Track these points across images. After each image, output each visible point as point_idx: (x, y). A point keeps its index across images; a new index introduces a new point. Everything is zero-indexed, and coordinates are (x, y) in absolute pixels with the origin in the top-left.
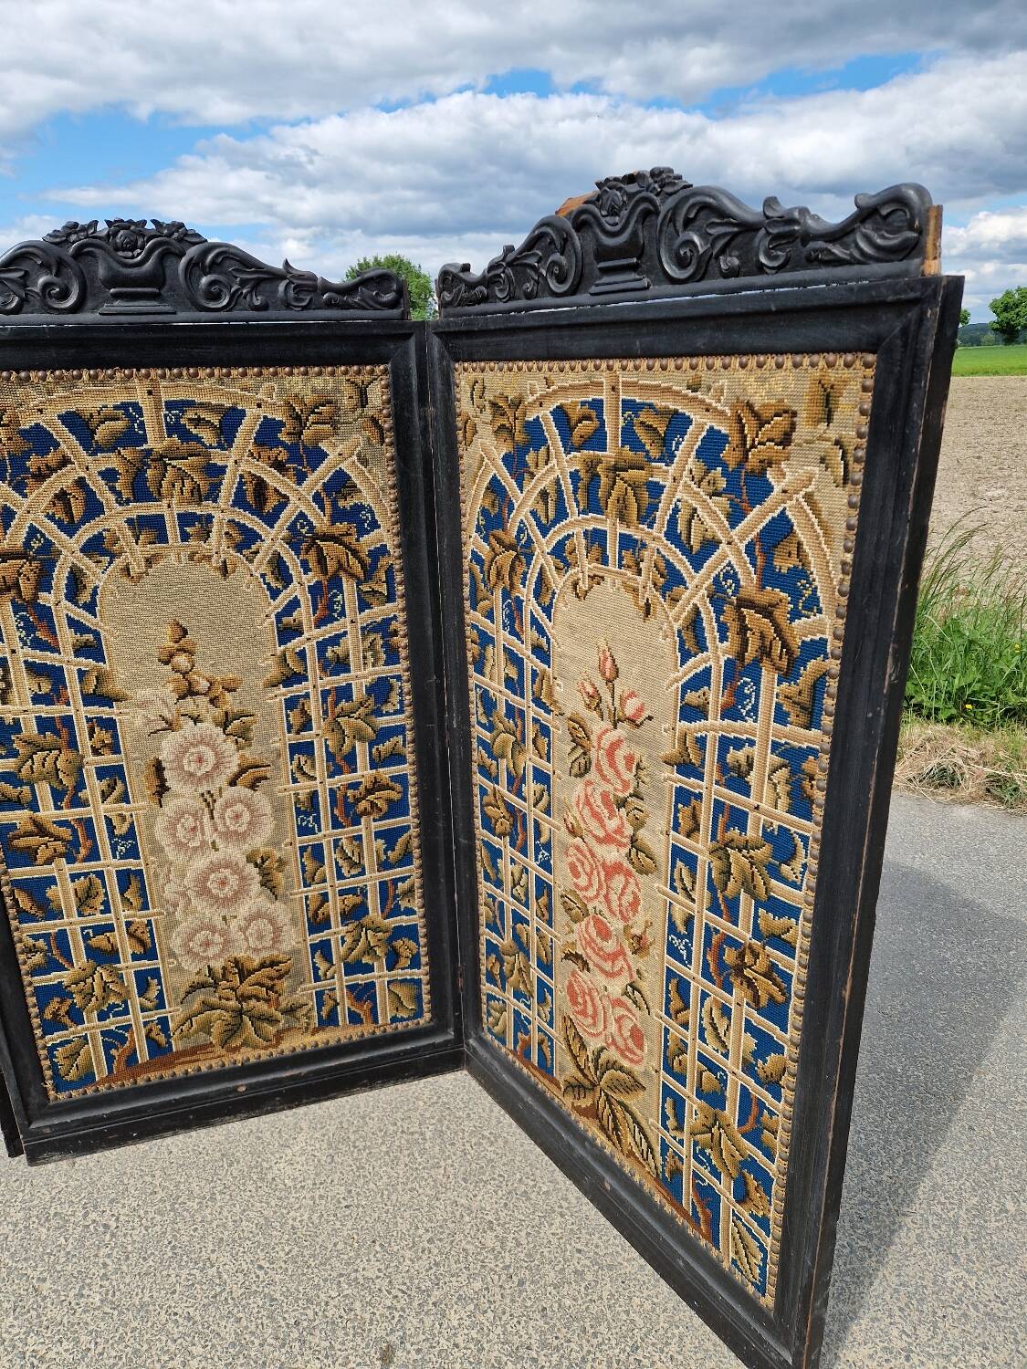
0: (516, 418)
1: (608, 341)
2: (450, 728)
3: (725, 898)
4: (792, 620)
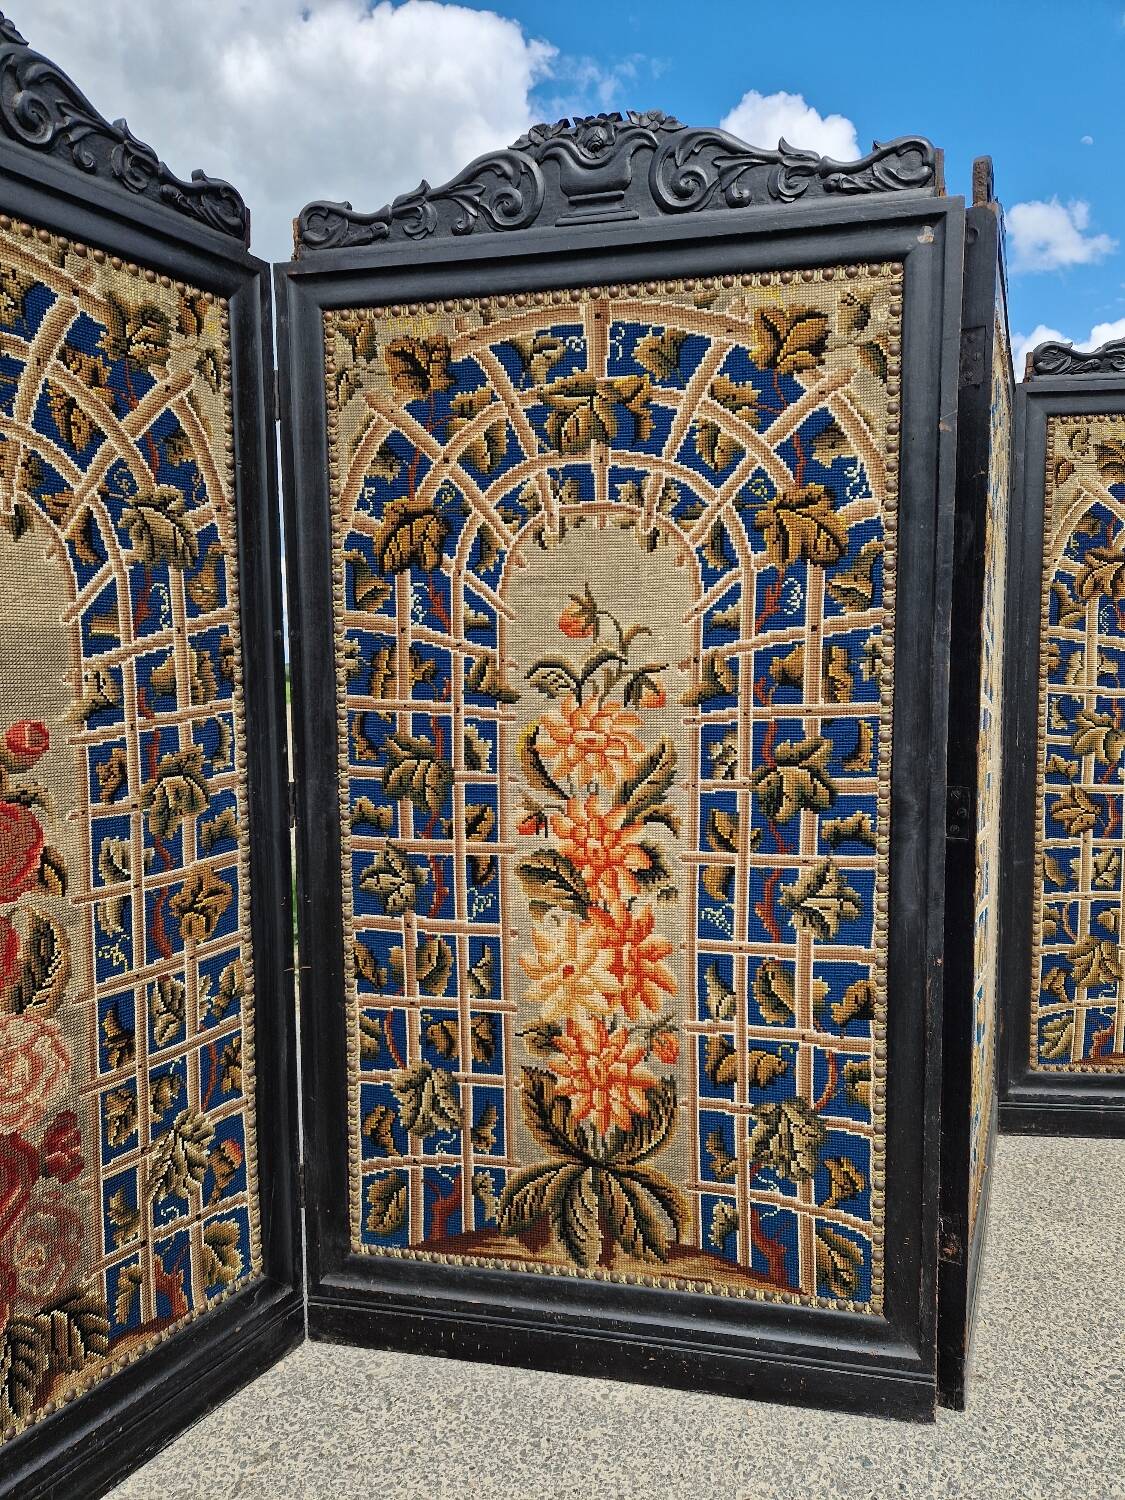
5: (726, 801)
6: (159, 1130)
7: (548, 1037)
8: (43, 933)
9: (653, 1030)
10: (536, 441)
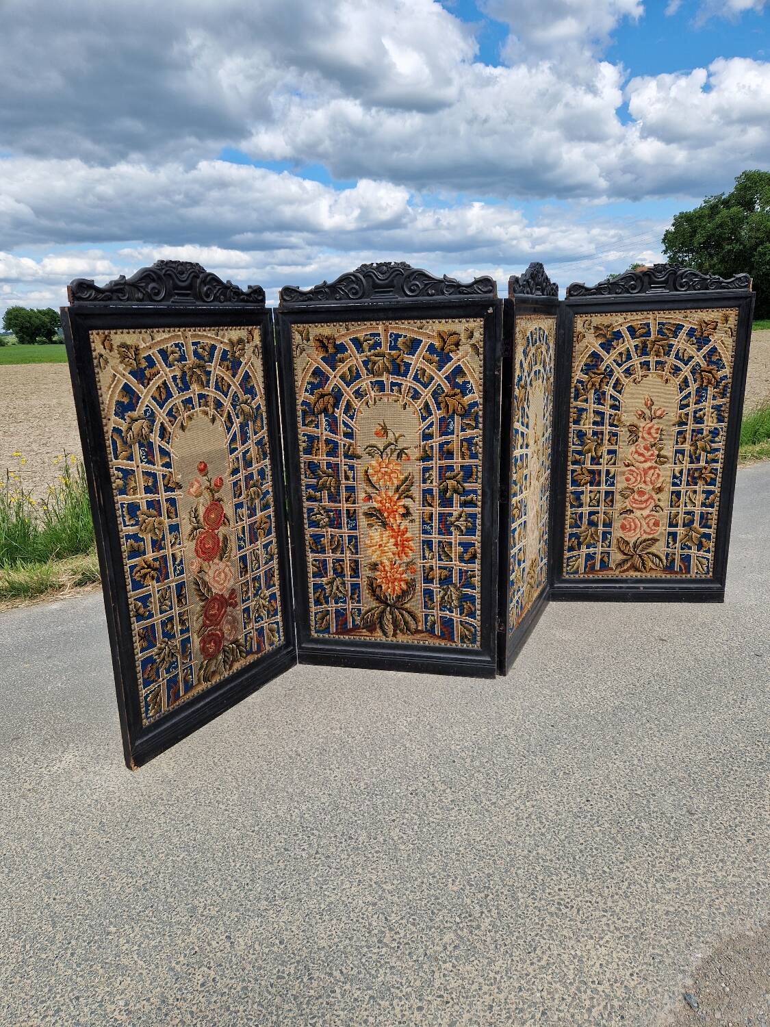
0: (607, 331)
1: (653, 307)
3: (696, 457)
4: (717, 372)
5: (430, 491)
6: (255, 595)
7: (374, 567)
8: (225, 538)
9: (408, 564)
10: (365, 372)
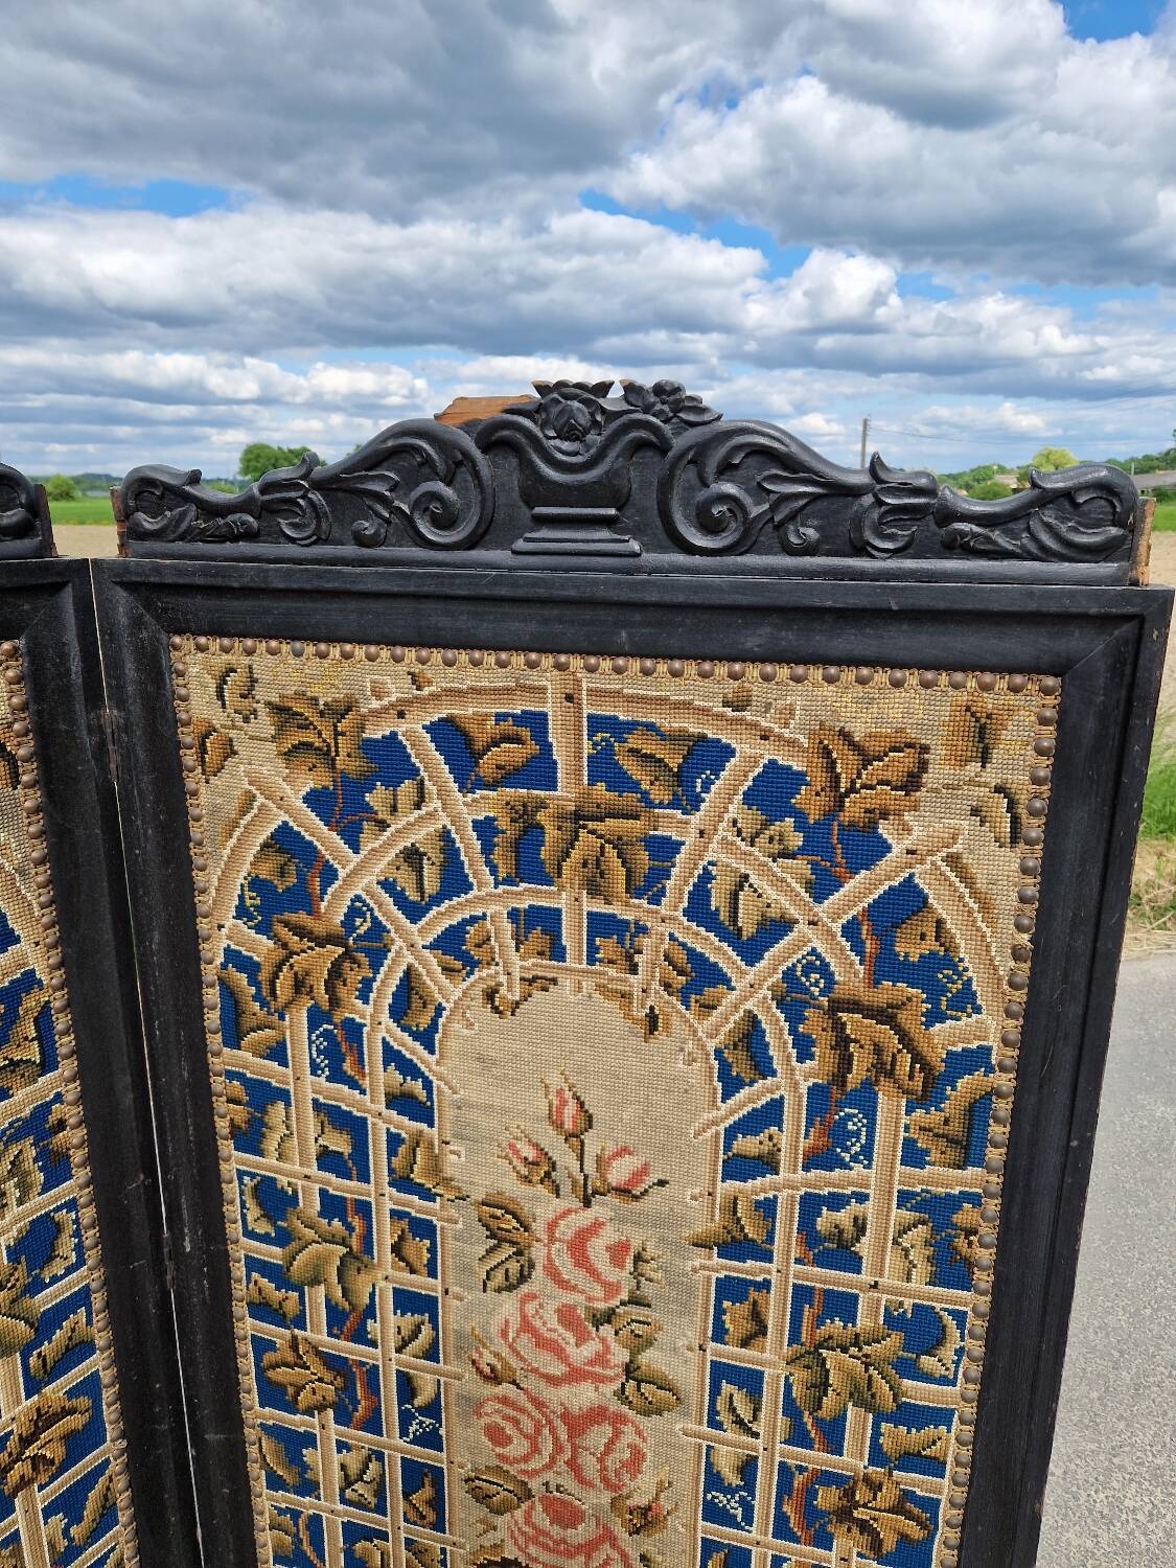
0: (337, 734)
1: (558, 628)
2: (177, 1252)
3: (818, 1422)
4: (928, 1024)
